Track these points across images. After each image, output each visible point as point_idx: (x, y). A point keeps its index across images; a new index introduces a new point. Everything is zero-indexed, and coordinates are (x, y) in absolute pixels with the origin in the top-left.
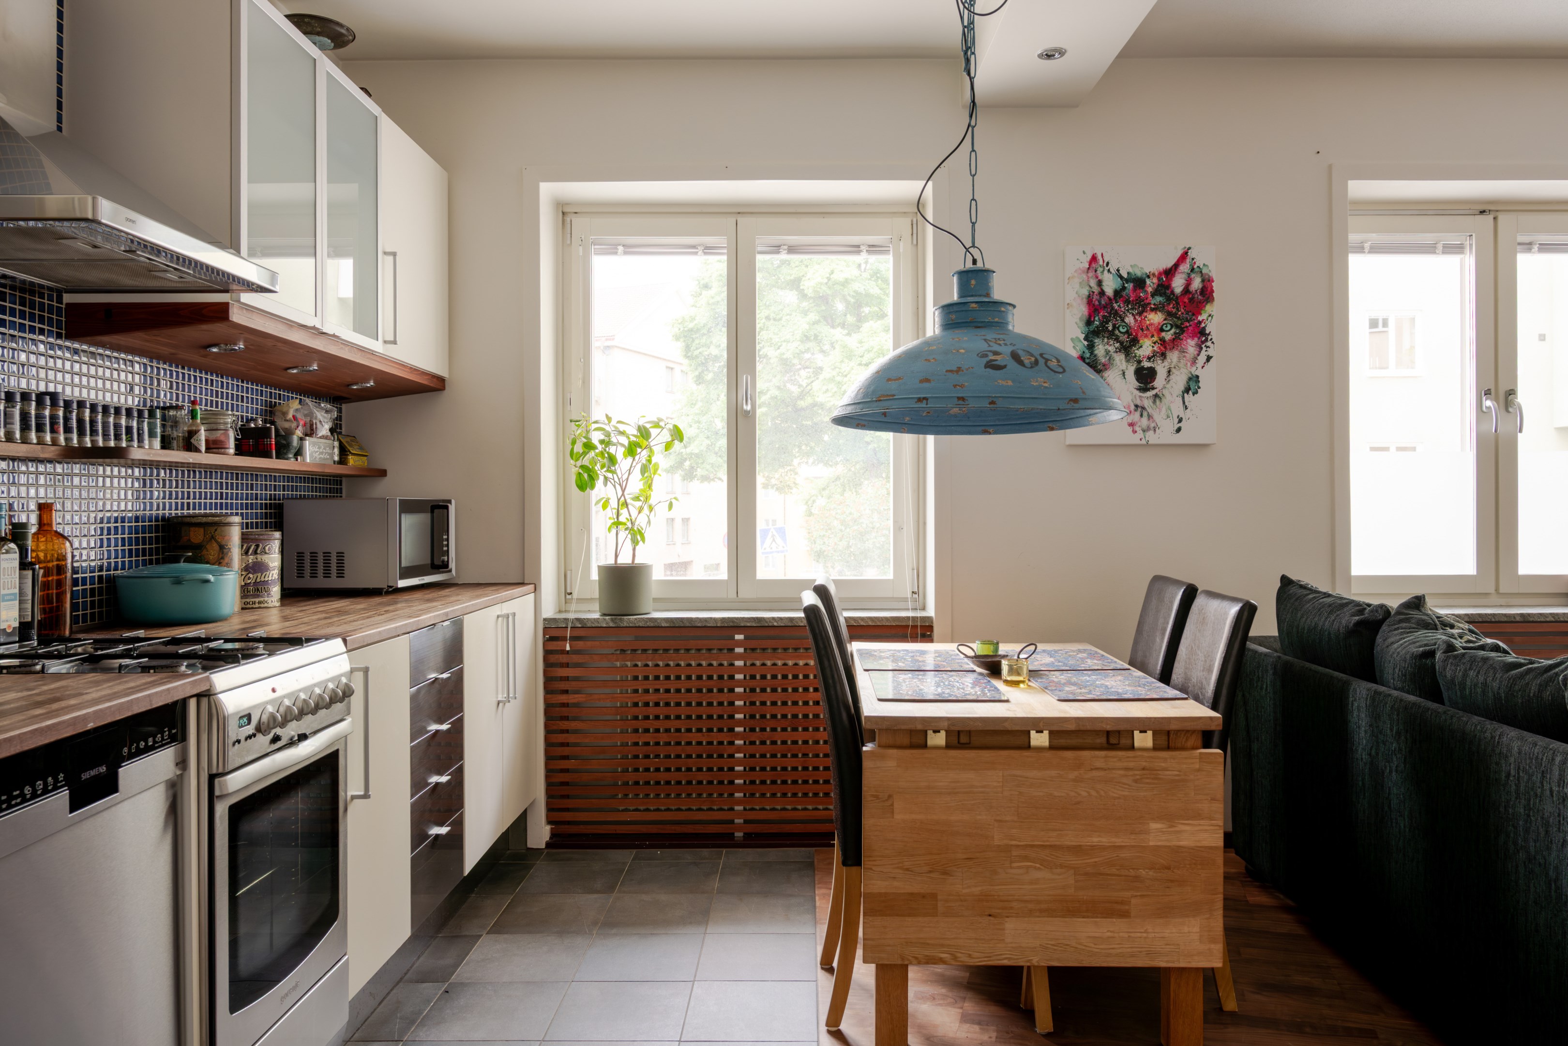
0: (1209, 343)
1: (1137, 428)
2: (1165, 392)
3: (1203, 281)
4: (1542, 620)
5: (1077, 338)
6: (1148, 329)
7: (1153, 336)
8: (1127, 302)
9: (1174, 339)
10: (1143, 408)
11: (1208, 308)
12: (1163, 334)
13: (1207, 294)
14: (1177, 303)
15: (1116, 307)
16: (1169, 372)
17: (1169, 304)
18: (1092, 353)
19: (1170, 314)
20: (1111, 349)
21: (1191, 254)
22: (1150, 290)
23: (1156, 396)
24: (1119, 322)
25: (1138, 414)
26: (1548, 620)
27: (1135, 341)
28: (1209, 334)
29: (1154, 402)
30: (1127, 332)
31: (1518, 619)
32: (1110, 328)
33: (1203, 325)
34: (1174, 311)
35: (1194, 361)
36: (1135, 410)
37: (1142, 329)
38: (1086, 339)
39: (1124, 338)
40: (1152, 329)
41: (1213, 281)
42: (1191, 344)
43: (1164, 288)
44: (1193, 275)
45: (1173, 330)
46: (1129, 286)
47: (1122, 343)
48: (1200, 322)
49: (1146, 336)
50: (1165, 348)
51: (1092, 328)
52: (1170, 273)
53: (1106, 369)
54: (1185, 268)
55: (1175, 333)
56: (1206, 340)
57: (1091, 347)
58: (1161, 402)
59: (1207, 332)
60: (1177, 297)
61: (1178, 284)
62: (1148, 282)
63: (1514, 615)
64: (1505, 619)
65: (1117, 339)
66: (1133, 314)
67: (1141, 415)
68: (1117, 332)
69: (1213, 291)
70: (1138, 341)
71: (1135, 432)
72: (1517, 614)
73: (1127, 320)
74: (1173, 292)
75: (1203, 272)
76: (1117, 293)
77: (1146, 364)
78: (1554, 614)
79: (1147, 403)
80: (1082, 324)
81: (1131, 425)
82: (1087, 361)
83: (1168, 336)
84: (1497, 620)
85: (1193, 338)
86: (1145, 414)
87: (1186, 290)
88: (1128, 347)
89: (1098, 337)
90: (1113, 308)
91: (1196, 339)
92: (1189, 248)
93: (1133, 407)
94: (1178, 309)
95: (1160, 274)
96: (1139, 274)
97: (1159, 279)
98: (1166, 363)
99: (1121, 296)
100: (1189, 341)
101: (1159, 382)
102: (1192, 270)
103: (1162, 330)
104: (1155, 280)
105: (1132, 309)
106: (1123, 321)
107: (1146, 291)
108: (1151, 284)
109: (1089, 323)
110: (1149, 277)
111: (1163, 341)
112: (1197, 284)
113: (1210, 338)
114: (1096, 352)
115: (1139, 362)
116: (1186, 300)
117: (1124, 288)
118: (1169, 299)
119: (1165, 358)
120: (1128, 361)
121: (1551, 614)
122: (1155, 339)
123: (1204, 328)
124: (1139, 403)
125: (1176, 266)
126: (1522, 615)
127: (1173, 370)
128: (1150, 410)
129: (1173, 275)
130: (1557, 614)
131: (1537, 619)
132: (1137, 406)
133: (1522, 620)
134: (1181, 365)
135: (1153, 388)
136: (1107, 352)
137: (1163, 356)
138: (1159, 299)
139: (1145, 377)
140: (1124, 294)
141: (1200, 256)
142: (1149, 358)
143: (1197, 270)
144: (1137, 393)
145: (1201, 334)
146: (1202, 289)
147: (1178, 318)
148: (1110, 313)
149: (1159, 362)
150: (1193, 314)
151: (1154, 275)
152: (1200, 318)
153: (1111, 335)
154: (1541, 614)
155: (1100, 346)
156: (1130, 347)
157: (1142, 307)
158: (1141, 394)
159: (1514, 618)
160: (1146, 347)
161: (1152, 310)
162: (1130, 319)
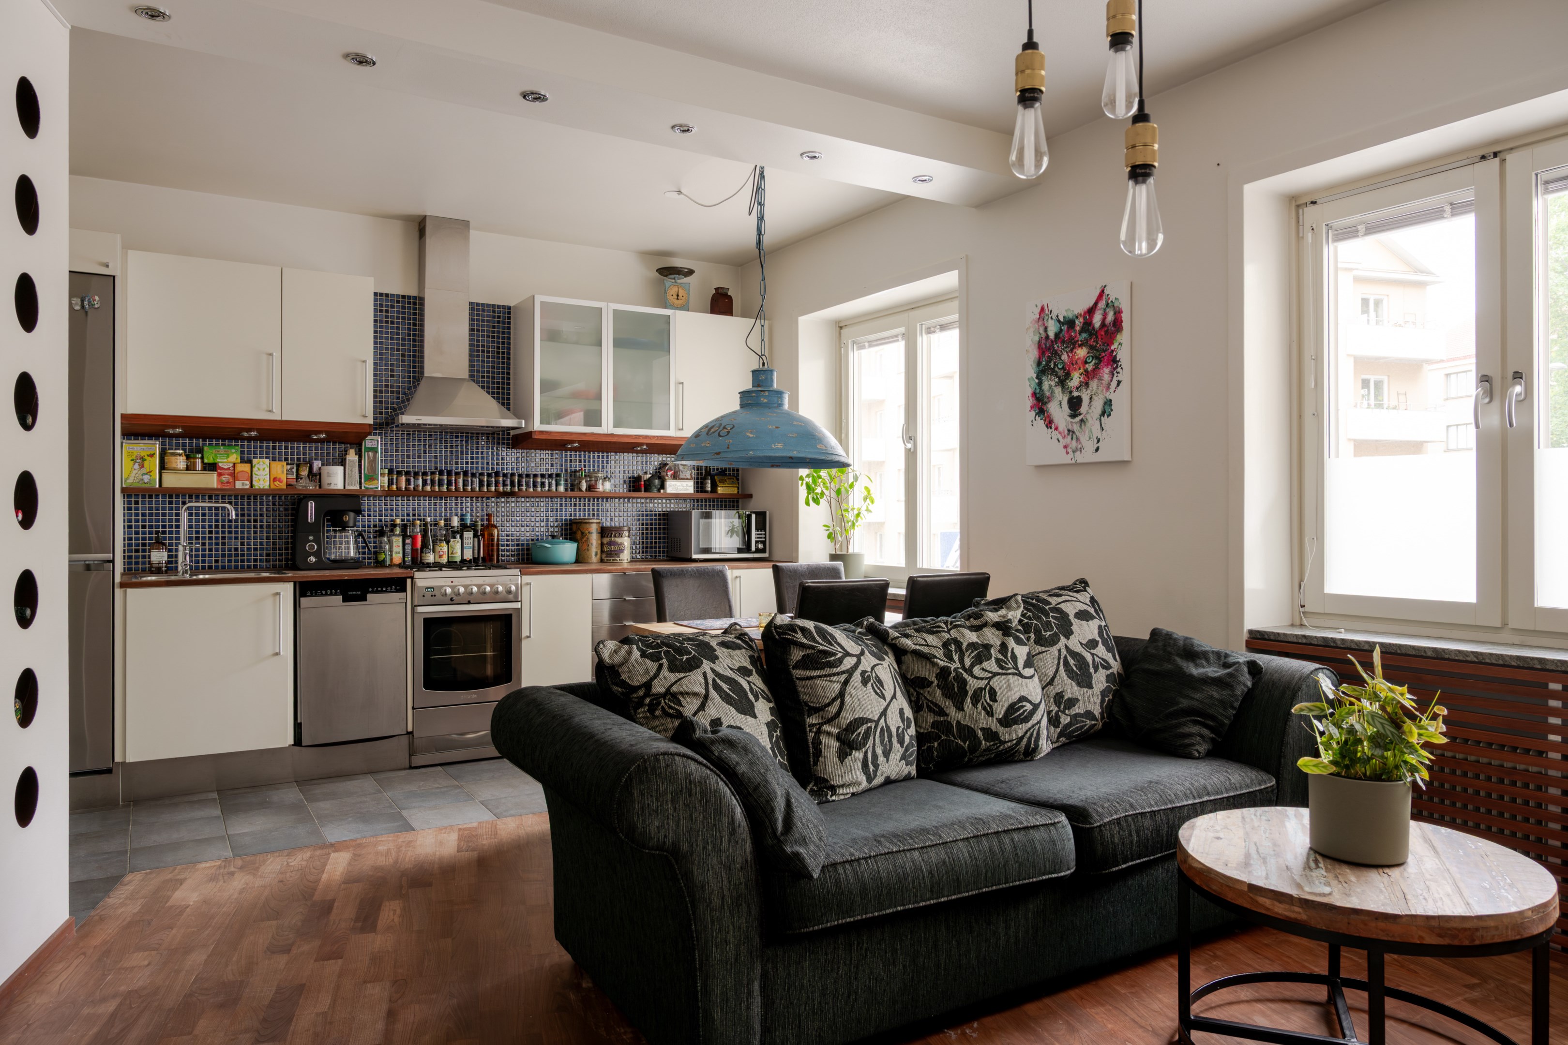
0: (1119, 370)
1: (1070, 450)
2: (1088, 417)
3: (1115, 313)
4: (1461, 658)
5: (1032, 377)
6: (1076, 363)
7: (1080, 369)
8: (1063, 342)
9: (1094, 369)
10: (1073, 432)
11: (1119, 337)
12: (1087, 366)
13: (1117, 324)
14: (1097, 337)
15: (1056, 348)
16: (1091, 398)
17: (1091, 339)
18: (1041, 389)
19: (1092, 348)
20: (1053, 383)
21: (1107, 291)
22: (1078, 328)
23: (1082, 420)
24: (1058, 361)
25: (1070, 437)
26: (1469, 659)
27: (1068, 375)
28: (1119, 361)
29: (1081, 426)
30: (1063, 368)
31: (1429, 654)
32: (1052, 366)
33: (1115, 353)
34: (1094, 344)
35: (1108, 388)
36: (1068, 434)
37: (1073, 364)
38: (1037, 378)
39: (1061, 373)
40: (1079, 362)
41: (1122, 312)
42: (1106, 371)
43: (1088, 324)
44: (1108, 310)
45: (1094, 361)
46: (1065, 328)
47: (1059, 378)
48: (1113, 351)
49: (1075, 370)
50: (1088, 378)
51: (1041, 367)
52: (1091, 311)
53: (1049, 401)
54: (1102, 304)
55: (1095, 364)
56: (1117, 367)
57: (1040, 384)
58: (1085, 425)
59: (1118, 359)
60: (1096, 332)
61: (1097, 320)
62: (1077, 322)
63: (1425, 649)
64: (1414, 653)
65: (1057, 376)
66: (1067, 352)
67: (1072, 439)
68: (1056, 369)
69: (1122, 321)
70: (1070, 374)
71: (1067, 453)
72: (1429, 648)
73: (1063, 358)
74: (1093, 328)
75: (1115, 305)
76: (1057, 335)
77: (1075, 394)
78: (1477, 652)
79: (1076, 428)
80: (1034, 366)
81: (1065, 447)
82: (1038, 396)
83: (1090, 367)
84: (1403, 652)
85: (1107, 366)
86: (1074, 437)
87: (1103, 324)
88: (1062, 383)
89: (1044, 375)
90: (1054, 348)
91: (1110, 367)
92: (1105, 286)
93: (1066, 432)
94: (1097, 343)
95: (1085, 313)
96: (1071, 316)
97: (1084, 318)
98: (1089, 391)
99: (1059, 338)
100: (1105, 369)
101: (1084, 409)
102: (1107, 305)
103: (1086, 363)
104: (1081, 320)
105: (1066, 347)
106: (1060, 359)
107: (1075, 330)
108: (1079, 323)
109: (1039, 363)
110: (1077, 317)
111: (1086, 371)
112: (1110, 317)
113: (1119, 364)
114: (1043, 388)
115: (1071, 392)
116: (1103, 333)
117: (1061, 330)
118: (1091, 335)
119: (1088, 387)
120: (1063, 392)
121: (1472, 652)
122: (1081, 371)
123: (1115, 356)
124: (1070, 428)
125: (1096, 304)
126: (1435, 650)
127: (1094, 396)
128: (1077, 433)
129: (1094, 313)
130: (1482, 654)
131: (1453, 657)
132: (1069, 431)
133: (1434, 655)
134: (1099, 392)
135: (1080, 414)
136: (1050, 386)
137: (1087, 385)
138: (1084, 335)
139: (1075, 404)
140: (1061, 335)
141: (1112, 293)
142: (1077, 388)
143: (1110, 304)
144: (1069, 419)
145: (1114, 361)
146: (1114, 321)
147: (1097, 350)
148: (1052, 354)
149: (1084, 390)
150: (1108, 345)
151: (1081, 315)
152: (1113, 348)
153: (1053, 372)
154: (1459, 651)
155: (1046, 383)
156: (1065, 380)
157: (1073, 344)
158: (1072, 420)
159: (1425, 652)
160: (1076, 379)
161: (1080, 346)
162: (1065, 357)
